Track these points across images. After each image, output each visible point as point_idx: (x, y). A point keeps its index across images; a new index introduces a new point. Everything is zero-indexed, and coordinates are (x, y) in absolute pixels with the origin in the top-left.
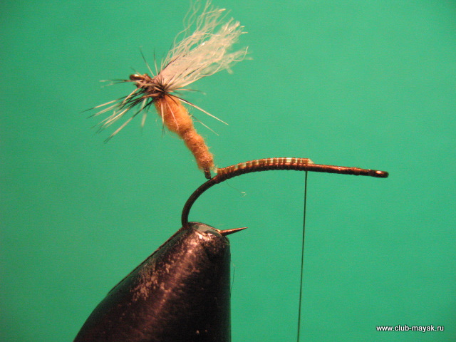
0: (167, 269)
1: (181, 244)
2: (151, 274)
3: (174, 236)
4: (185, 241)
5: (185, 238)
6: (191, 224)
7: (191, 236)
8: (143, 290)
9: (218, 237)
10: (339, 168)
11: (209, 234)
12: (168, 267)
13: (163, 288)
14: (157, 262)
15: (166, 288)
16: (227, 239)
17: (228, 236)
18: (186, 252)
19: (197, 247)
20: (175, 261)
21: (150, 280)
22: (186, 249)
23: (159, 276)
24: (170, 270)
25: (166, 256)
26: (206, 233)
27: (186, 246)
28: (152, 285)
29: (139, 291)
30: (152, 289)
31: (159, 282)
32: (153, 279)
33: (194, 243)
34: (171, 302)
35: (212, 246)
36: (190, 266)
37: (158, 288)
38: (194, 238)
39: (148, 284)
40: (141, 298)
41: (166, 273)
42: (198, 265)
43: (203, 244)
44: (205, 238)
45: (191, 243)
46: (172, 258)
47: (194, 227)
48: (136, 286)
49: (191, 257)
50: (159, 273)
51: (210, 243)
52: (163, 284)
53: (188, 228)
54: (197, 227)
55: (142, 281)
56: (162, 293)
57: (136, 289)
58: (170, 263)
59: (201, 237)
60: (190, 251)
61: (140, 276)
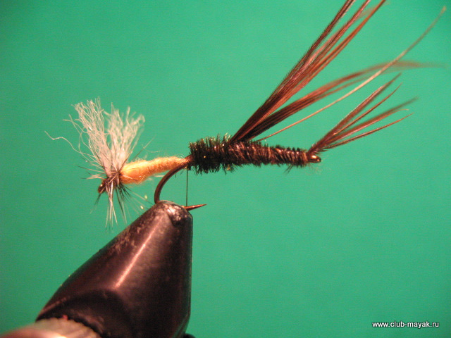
0: (138, 231)
2: (126, 235)
7: (160, 207)
8: (118, 246)
12: (139, 229)
15: (135, 245)
18: (154, 218)
21: (123, 240)
23: (131, 236)
24: (140, 231)
28: (125, 242)
29: (114, 248)
31: (131, 240)
32: (126, 238)
37: (129, 245)
39: (122, 242)
46: (143, 223)
50: (132, 234)
52: (134, 241)
55: (118, 241)
56: (132, 248)
57: (112, 247)
58: (140, 226)
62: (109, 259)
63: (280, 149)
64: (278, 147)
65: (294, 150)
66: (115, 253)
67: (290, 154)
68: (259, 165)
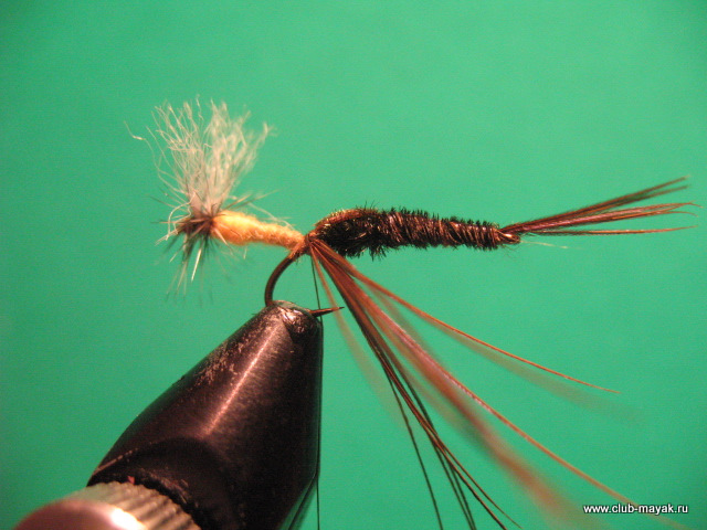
0: (240, 350)
2: (221, 356)
4: (265, 317)
7: (272, 312)
8: (209, 373)
11: (296, 312)
12: (241, 346)
13: (231, 370)
15: (235, 371)
18: (264, 329)
20: (250, 339)
21: (217, 362)
22: (264, 326)
23: (229, 357)
24: (243, 350)
25: (241, 337)
27: (264, 322)
28: (220, 367)
29: (204, 374)
30: (219, 371)
31: (229, 364)
32: (221, 361)
33: (274, 319)
35: (297, 324)
37: (226, 370)
39: (216, 367)
41: (238, 354)
45: (272, 319)
46: (247, 337)
48: (202, 369)
50: (230, 353)
51: (294, 321)
52: (233, 366)
53: (271, 304)
55: (209, 366)
56: (229, 376)
57: (201, 372)
58: (242, 342)
60: (269, 329)
62: (195, 390)
63: (457, 222)
64: (454, 220)
65: (478, 223)
66: (205, 382)
67: (472, 231)
68: (425, 246)
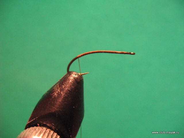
1: (67, 79)
3: (65, 76)
4: (69, 78)
5: (69, 77)
6: (70, 72)
9: (79, 76)
10: (119, 52)
11: (77, 75)
14: (60, 84)
15: (63, 93)
16: (82, 77)
17: (83, 76)
19: (73, 79)
20: (66, 84)
22: (69, 80)
25: (62, 82)
26: (76, 74)
27: (69, 79)
30: (58, 94)
33: (72, 78)
34: (65, 98)
35: (78, 79)
36: (71, 86)
38: (72, 76)
40: (55, 97)
41: (63, 88)
42: (73, 85)
43: (74, 78)
44: (75, 76)
45: (71, 78)
47: (71, 73)
48: (53, 93)
49: (71, 83)
50: (61, 88)
51: (77, 78)
52: (62, 92)
54: (72, 73)
55: (55, 91)
56: (61, 95)
59: (74, 76)
60: (70, 81)
61: (54, 90)
